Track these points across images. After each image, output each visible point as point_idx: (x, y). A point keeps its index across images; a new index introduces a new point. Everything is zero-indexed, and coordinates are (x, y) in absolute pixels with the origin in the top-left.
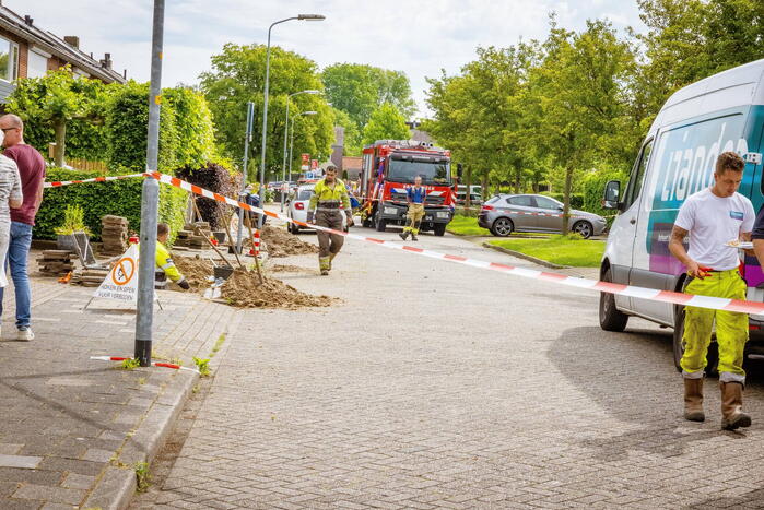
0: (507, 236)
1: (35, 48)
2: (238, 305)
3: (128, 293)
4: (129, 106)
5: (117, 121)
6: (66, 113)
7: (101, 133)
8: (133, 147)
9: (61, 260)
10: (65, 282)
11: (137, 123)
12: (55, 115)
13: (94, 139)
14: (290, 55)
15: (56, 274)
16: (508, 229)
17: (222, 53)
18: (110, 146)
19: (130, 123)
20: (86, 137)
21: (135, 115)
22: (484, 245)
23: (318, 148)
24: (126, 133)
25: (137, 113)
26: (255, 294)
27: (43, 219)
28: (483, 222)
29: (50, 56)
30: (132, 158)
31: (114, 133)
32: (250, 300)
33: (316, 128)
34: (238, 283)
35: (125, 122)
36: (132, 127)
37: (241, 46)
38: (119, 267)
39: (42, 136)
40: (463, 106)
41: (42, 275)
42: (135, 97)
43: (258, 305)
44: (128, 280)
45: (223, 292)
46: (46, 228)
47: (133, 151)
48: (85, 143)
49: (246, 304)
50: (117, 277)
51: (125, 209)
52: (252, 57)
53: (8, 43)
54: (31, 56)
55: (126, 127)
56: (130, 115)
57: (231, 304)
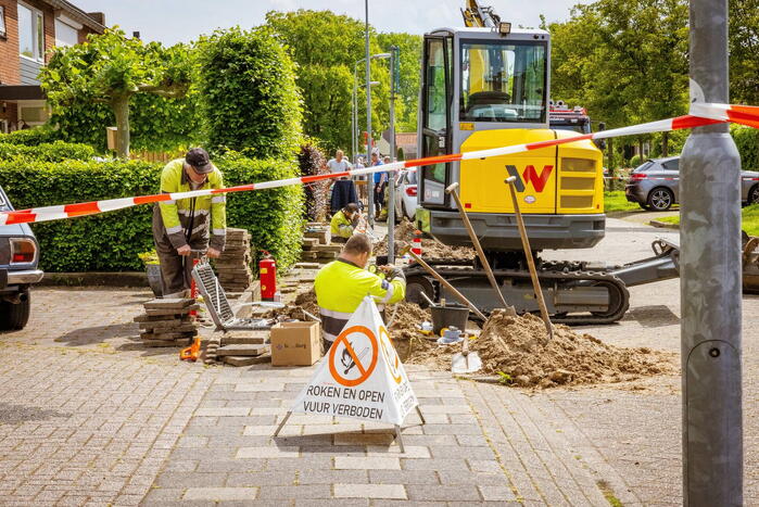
0: (667, 210)
1: (62, 17)
2: (521, 384)
3: (368, 403)
4: (231, 59)
5: (213, 83)
6: (130, 82)
7: (167, 113)
8: (242, 120)
9: (177, 316)
10: (194, 360)
11: (245, 83)
12: (114, 87)
13: (157, 123)
14: (342, 19)
15: (171, 344)
16: (667, 201)
17: (265, 22)
18: (205, 122)
19: (234, 85)
20: (146, 121)
21: (241, 72)
22: (652, 223)
23: (382, 123)
24: (230, 100)
25: (243, 68)
26: (547, 360)
27: (116, 239)
28: (633, 194)
29: (81, 27)
30: (242, 137)
31: (212, 102)
32: (541, 373)
33: (379, 101)
34: (509, 341)
35: (226, 84)
36: (237, 90)
37: (286, 13)
38: (341, 347)
39: (87, 123)
40: (586, 52)
41: (146, 346)
42: (237, 46)
43: (560, 381)
44: (365, 375)
45: (484, 359)
46: (121, 251)
47: (241, 127)
48: (146, 128)
49: (535, 382)
50: (340, 369)
51: (241, 216)
52: (300, 24)
53: (29, 11)
54: (58, 27)
55: (229, 92)
56: (234, 72)
57: (508, 383)
